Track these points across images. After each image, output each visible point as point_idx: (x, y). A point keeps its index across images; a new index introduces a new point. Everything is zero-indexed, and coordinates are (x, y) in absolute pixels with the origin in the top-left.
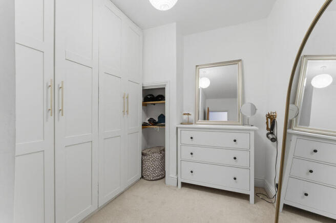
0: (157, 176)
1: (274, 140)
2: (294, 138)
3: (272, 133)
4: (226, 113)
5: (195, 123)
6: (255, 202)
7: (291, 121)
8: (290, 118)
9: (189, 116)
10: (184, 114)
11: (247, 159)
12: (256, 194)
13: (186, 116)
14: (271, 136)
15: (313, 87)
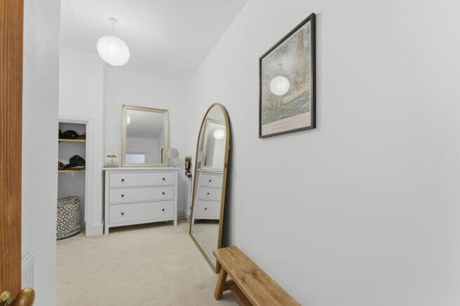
0: (71, 232)
1: (190, 176)
2: (201, 174)
3: (189, 172)
4: (143, 156)
5: (122, 166)
6: (178, 224)
7: (200, 163)
8: (198, 161)
9: (114, 158)
10: (108, 156)
11: (173, 193)
12: (178, 221)
13: (110, 158)
14: (188, 174)
15: (215, 139)
